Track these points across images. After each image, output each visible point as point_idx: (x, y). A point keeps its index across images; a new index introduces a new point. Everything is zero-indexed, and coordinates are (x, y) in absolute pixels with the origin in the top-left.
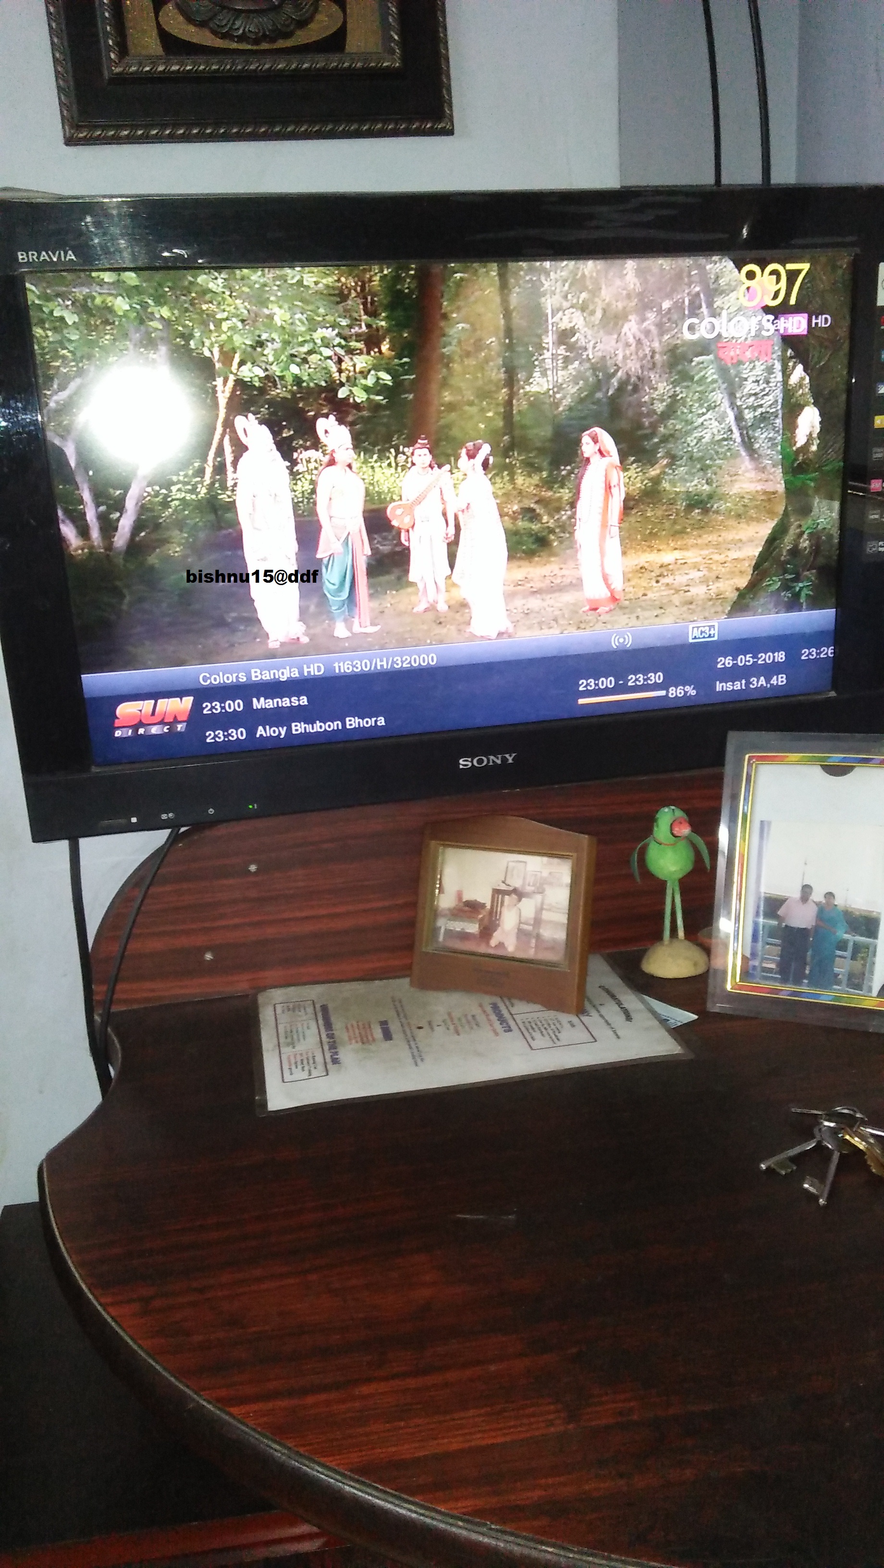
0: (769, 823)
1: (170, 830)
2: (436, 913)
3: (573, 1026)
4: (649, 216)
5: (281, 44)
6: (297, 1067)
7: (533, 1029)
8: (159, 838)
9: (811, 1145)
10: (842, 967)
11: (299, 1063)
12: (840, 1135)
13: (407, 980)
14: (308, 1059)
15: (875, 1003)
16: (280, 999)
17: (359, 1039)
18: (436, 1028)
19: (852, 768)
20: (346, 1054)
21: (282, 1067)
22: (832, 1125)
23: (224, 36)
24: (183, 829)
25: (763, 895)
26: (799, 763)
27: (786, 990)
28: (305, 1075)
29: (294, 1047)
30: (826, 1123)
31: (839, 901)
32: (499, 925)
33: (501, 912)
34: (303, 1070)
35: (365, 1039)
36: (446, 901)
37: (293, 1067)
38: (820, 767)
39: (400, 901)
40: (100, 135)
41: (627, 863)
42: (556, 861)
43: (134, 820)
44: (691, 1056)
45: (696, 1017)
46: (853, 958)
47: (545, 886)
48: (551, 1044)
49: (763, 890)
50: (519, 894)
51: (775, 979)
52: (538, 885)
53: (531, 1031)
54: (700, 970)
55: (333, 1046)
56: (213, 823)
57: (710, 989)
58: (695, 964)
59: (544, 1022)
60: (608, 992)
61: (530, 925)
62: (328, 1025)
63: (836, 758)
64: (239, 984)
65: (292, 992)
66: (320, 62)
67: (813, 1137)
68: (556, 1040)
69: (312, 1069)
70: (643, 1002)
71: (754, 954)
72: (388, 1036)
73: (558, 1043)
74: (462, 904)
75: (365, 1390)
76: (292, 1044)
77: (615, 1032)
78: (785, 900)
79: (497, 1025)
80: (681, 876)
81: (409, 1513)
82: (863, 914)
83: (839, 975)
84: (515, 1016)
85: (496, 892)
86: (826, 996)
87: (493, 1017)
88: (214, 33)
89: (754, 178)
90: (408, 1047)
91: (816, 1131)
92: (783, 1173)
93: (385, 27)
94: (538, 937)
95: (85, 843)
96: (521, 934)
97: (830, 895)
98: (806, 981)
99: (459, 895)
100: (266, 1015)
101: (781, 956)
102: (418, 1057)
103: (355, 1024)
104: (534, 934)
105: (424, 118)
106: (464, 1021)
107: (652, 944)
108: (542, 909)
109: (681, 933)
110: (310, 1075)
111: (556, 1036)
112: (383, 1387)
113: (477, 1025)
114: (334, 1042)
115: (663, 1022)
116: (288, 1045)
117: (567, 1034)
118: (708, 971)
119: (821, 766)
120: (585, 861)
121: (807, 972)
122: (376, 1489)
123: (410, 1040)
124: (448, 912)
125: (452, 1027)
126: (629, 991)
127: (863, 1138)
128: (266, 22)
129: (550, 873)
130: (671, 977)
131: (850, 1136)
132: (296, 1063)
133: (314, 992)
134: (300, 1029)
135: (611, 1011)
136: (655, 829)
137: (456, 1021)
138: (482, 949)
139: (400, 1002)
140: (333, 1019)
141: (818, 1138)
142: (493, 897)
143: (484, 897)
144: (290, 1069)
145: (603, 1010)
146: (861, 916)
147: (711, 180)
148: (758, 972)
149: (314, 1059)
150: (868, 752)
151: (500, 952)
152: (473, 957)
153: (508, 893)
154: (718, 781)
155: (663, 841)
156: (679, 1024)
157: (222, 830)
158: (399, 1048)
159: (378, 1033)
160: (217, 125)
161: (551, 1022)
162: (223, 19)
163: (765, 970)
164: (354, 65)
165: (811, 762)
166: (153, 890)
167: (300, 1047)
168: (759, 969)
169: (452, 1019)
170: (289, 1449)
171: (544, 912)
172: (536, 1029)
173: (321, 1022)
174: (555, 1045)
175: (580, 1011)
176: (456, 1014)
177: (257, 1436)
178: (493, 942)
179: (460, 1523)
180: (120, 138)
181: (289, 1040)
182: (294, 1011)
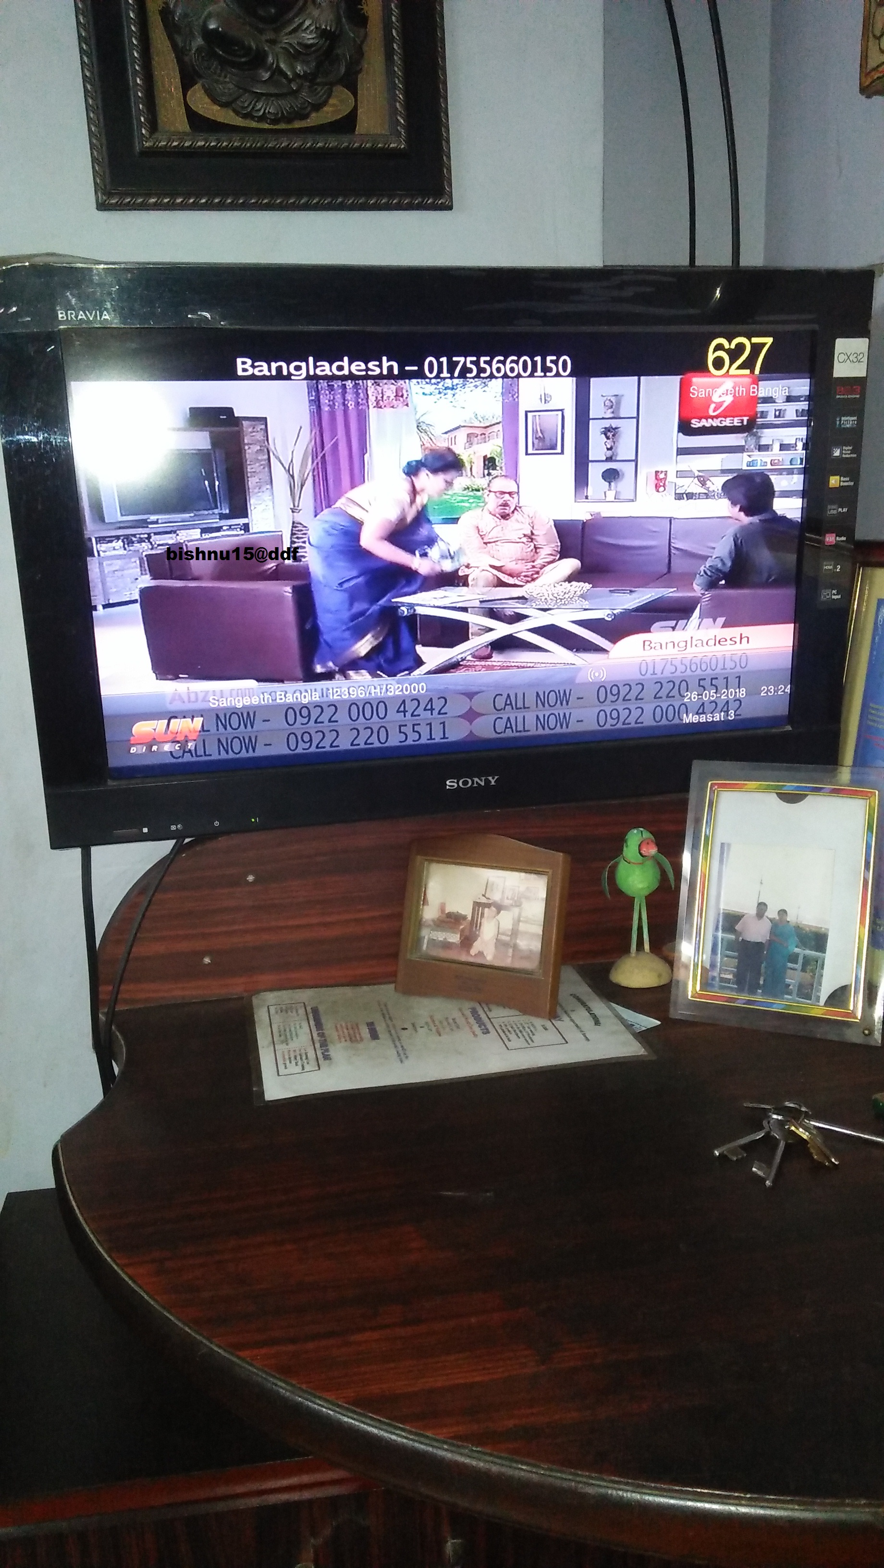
0: (729, 845)
1: (174, 841)
2: (419, 924)
3: (546, 1029)
4: (629, 292)
5: (297, 125)
6: (290, 1062)
7: (509, 1031)
8: (165, 847)
9: (760, 1135)
10: (793, 978)
11: (292, 1059)
12: (786, 1127)
13: (392, 986)
14: (301, 1055)
15: (822, 1012)
16: (273, 1002)
17: (348, 1039)
18: (419, 1029)
19: (806, 795)
20: (337, 1051)
21: (277, 1063)
22: (780, 1118)
23: (245, 116)
24: (187, 840)
25: (722, 911)
26: (758, 790)
27: (742, 999)
28: (298, 1069)
29: (287, 1044)
30: (775, 1116)
31: (791, 918)
32: (479, 936)
33: (480, 923)
34: (296, 1064)
35: (354, 1039)
36: (429, 913)
37: (288, 1062)
38: (775, 795)
39: (388, 912)
40: (130, 202)
41: (598, 881)
42: (533, 876)
43: (145, 830)
44: (654, 1058)
45: (659, 1023)
46: (803, 970)
47: (523, 900)
48: (527, 1045)
49: (722, 907)
50: (499, 908)
51: (732, 989)
52: (516, 899)
53: (507, 1032)
54: (663, 982)
55: (324, 1044)
56: (215, 835)
57: (672, 998)
58: (660, 976)
59: (519, 1025)
60: (579, 999)
61: (508, 936)
62: (319, 1025)
63: (790, 787)
64: (235, 987)
65: (285, 996)
66: (333, 142)
67: (761, 1128)
68: (530, 1041)
69: (305, 1064)
70: (613, 1010)
71: (713, 965)
72: (374, 1036)
73: (532, 1044)
74: (445, 916)
75: (358, 1337)
76: (286, 1042)
77: (584, 1035)
78: (744, 915)
79: (476, 1027)
80: (647, 893)
81: (399, 1439)
82: (813, 929)
83: (789, 985)
84: (492, 1020)
85: (477, 905)
86: (778, 1005)
87: (472, 1020)
88: (237, 113)
89: (725, 260)
90: (393, 1045)
91: (765, 1123)
92: (735, 1159)
93: (394, 112)
94: (515, 947)
95: (97, 851)
96: (500, 944)
97: (782, 913)
98: (760, 991)
99: (442, 908)
100: (261, 1016)
101: (737, 968)
102: (402, 1055)
103: (344, 1024)
104: (512, 944)
105: (425, 193)
106: (445, 1023)
107: (620, 957)
108: (519, 921)
109: (647, 946)
110: (303, 1069)
111: (530, 1038)
112: (376, 1335)
113: (458, 1027)
114: (325, 1040)
115: (629, 1026)
116: (282, 1042)
117: (540, 1037)
118: (671, 981)
119: (777, 793)
120: (559, 876)
121: (761, 982)
122: (372, 1419)
123: (396, 1040)
124: (431, 923)
125: (434, 1029)
126: (597, 998)
127: (806, 1129)
128: (286, 105)
129: (528, 888)
130: (634, 987)
131: (796, 1127)
132: (290, 1058)
133: (305, 995)
134: (293, 1029)
135: (581, 1016)
136: (625, 849)
137: (437, 1023)
138: (464, 958)
139: (386, 1005)
140: (323, 1020)
141: (767, 1129)
142: (474, 909)
143: (466, 910)
144: (285, 1064)
145: (573, 1016)
146: (811, 932)
147: (686, 262)
148: (717, 983)
149: (307, 1056)
150: (822, 782)
151: (479, 961)
152: (454, 965)
153: (488, 906)
154: (682, 806)
155: (633, 861)
156: (644, 1029)
157: (223, 842)
158: (385, 1047)
159: (365, 1032)
160: (237, 196)
161: (526, 1026)
162: (246, 100)
163: (722, 980)
164: (363, 145)
165: (767, 789)
166: (158, 896)
167: (294, 1045)
168: (717, 979)
169: (433, 1021)
170: (293, 1385)
171: (521, 924)
172: (513, 1033)
173: (312, 1023)
174: (529, 1046)
175: (553, 1015)
176: (438, 1017)
177: (264, 1376)
178: (473, 952)
179: (445, 1447)
180: (150, 205)
181: (283, 1038)
182: (287, 1012)
